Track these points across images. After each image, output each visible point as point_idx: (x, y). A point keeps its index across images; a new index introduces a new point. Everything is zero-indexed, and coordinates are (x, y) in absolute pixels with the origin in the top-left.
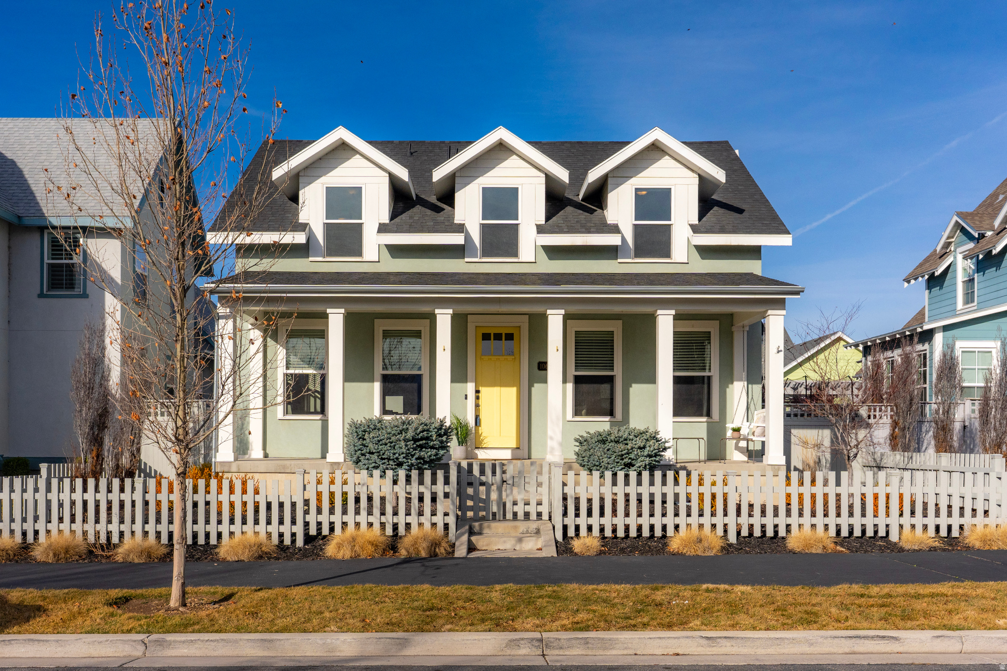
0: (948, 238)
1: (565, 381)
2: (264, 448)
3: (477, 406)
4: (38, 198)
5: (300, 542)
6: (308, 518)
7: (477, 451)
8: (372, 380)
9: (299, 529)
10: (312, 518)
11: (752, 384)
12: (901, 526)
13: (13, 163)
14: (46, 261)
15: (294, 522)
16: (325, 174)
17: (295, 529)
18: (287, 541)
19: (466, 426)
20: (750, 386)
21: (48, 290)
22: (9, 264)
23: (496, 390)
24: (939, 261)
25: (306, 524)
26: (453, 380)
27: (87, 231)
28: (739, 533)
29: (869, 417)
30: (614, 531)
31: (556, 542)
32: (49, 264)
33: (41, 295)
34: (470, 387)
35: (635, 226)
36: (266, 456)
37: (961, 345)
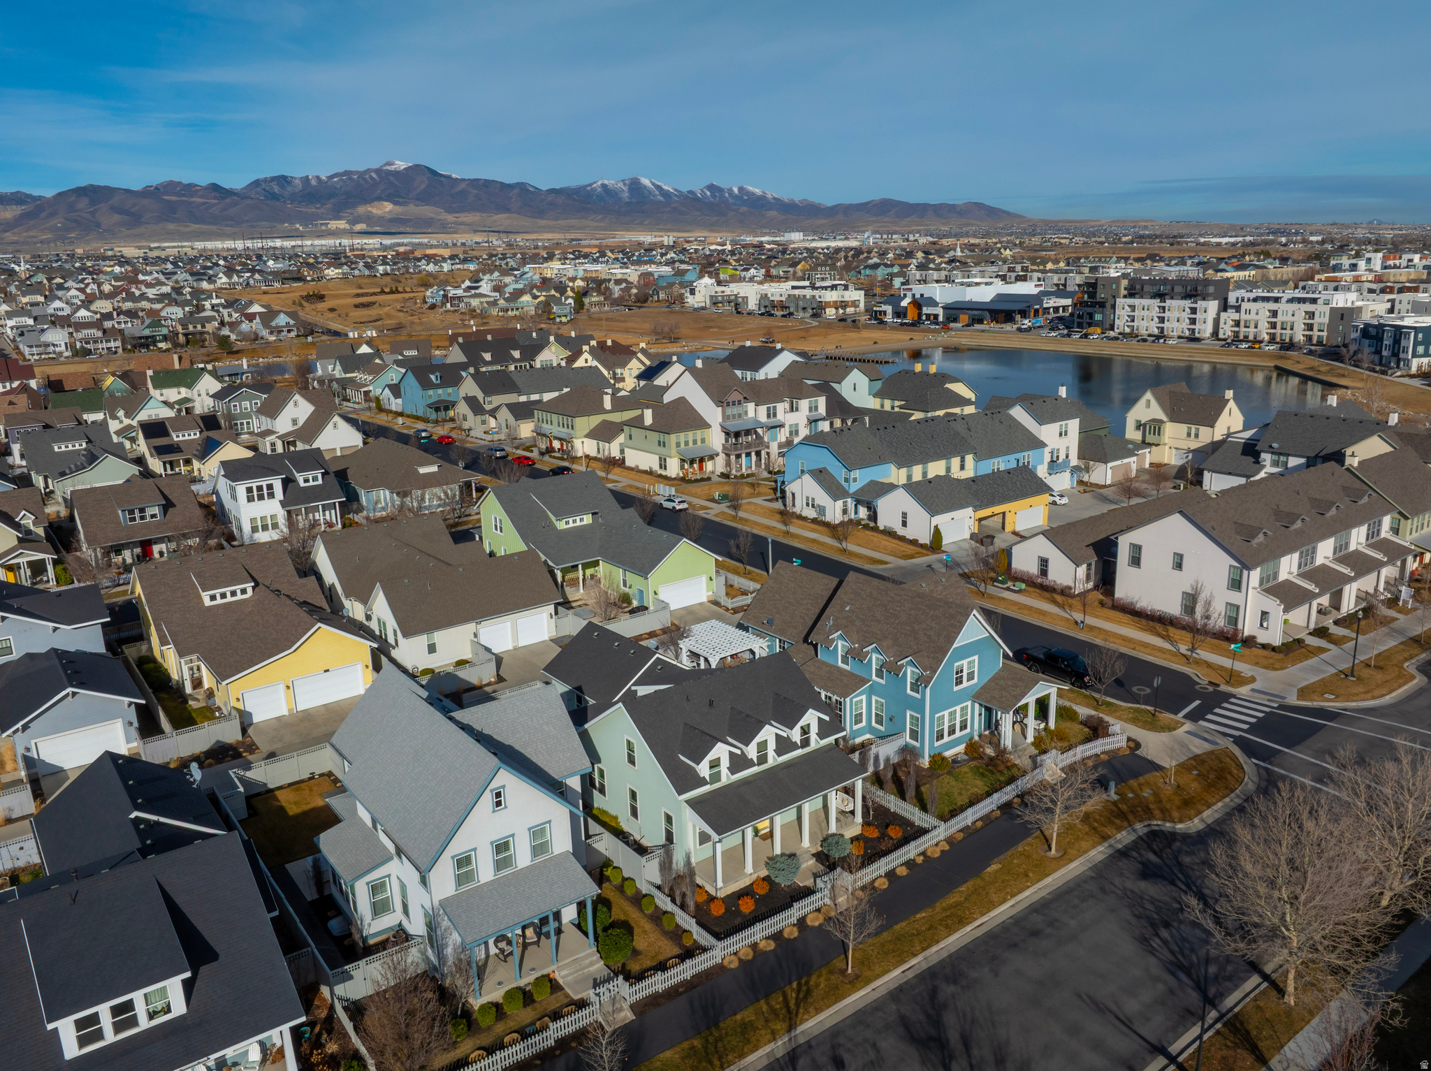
12: (914, 855)
37: (855, 700)
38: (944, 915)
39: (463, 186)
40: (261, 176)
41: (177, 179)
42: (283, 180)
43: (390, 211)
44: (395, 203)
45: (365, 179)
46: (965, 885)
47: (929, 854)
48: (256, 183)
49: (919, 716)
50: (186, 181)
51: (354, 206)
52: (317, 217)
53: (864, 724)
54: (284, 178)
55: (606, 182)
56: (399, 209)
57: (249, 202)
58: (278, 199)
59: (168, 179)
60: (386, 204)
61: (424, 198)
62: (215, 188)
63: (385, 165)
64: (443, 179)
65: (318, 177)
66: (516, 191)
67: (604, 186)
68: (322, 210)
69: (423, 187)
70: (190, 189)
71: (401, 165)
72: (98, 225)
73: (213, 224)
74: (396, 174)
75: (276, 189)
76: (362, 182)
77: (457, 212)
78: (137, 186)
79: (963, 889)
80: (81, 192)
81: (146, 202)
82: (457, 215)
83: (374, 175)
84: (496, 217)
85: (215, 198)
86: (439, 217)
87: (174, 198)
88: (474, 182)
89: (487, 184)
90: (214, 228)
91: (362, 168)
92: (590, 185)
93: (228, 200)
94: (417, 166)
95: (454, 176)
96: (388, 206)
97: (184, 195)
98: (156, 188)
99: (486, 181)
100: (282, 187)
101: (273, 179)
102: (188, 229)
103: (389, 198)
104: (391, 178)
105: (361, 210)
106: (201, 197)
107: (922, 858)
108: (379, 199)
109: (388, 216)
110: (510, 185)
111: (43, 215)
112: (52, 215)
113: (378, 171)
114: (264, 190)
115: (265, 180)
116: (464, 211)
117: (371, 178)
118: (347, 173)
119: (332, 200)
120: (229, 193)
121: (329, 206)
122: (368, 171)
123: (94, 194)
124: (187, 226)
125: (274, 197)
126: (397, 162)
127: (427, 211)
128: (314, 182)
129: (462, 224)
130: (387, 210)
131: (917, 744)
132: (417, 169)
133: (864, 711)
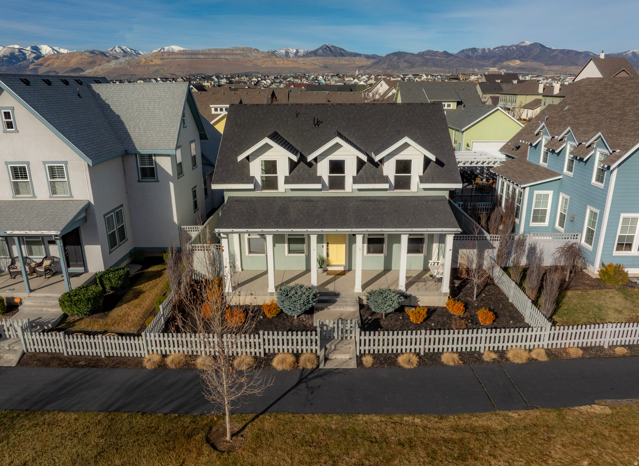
0: (540, 130)
1: (363, 243)
2: (242, 267)
3: (328, 249)
4: (132, 138)
5: (262, 355)
6: (265, 347)
7: (328, 268)
8: (284, 243)
9: (262, 350)
10: (266, 347)
11: (441, 243)
12: (485, 347)
13: (118, 117)
14: (139, 166)
15: (260, 348)
16: (261, 155)
17: (260, 350)
18: (258, 355)
19: (323, 258)
20: (440, 244)
21: (142, 179)
22: (124, 168)
23: (335, 245)
24: (535, 137)
25: (265, 349)
26: (318, 243)
27: (155, 155)
28: (424, 351)
29: (491, 240)
30: (379, 351)
31: (357, 356)
32: (141, 168)
33: (139, 181)
34: (325, 245)
35: (396, 176)
36: (242, 270)
37: (536, 192)
38: (447, 435)
39: (556, 53)
40: (465, 48)
41: (431, 49)
42: (474, 50)
43: (518, 64)
44: (521, 61)
45: (510, 50)
46: (523, 413)
47: (510, 355)
48: (463, 51)
49: (598, 211)
50: (435, 50)
51: (503, 62)
52: (484, 66)
53: (546, 224)
54: (474, 49)
55: (635, 51)
56: (523, 63)
57: (458, 59)
58: (470, 58)
59: (428, 49)
60: (517, 61)
61: (535, 59)
62: (445, 53)
63: (520, 43)
64: (547, 50)
65: (489, 49)
66: (583, 55)
67: (634, 53)
68: (488, 63)
69: (536, 53)
70: (436, 53)
71: (528, 43)
72: (399, 67)
73: (442, 68)
74: (525, 47)
75: (470, 54)
76: (508, 51)
77: (550, 65)
78: (416, 52)
79: (514, 415)
80: (395, 54)
81: (418, 58)
82: (550, 67)
83: (514, 48)
84: (569, 68)
85: (445, 57)
86: (540, 67)
87: (429, 57)
88: (562, 51)
89: (569, 52)
90: (441, 69)
91: (509, 45)
92: (626, 52)
93: (450, 58)
94: (535, 43)
95: (553, 48)
96: (518, 62)
97: (433, 56)
98: (423, 53)
99: (568, 50)
100: (473, 53)
101: (470, 49)
102: (431, 70)
103: (519, 58)
104: (522, 49)
105: (505, 63)
106: (439, 57)
107: (494, 356)
108: (515, 58)
109: (517, 67)
110: (580, 53)
111: (380, 63)
112: (384, 63)
113: (516, 46)
114: (465, 54)
115: (467, 50)
116: (554, 65)
117: (513, 49)
118: (502, 47)
119: (493, 59)
120: (451, 55)
121: (491, 61)
122: (512, 46)
123: (400, 55)
124: (431, 68)
125: (469, 57)
126: (526, 42)
127: (535, 64)
128: (487, 51)
129: (551, 70)
130: (517, 64)
131: (590, 248)
132: (535, 45)
133: (549, 209)
